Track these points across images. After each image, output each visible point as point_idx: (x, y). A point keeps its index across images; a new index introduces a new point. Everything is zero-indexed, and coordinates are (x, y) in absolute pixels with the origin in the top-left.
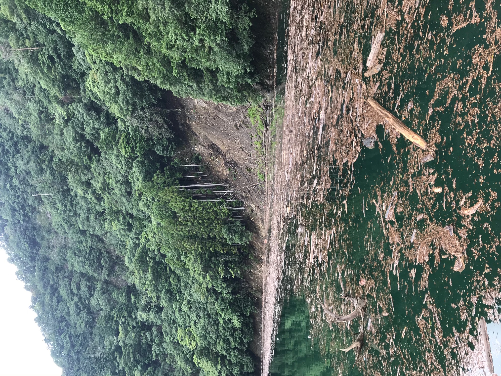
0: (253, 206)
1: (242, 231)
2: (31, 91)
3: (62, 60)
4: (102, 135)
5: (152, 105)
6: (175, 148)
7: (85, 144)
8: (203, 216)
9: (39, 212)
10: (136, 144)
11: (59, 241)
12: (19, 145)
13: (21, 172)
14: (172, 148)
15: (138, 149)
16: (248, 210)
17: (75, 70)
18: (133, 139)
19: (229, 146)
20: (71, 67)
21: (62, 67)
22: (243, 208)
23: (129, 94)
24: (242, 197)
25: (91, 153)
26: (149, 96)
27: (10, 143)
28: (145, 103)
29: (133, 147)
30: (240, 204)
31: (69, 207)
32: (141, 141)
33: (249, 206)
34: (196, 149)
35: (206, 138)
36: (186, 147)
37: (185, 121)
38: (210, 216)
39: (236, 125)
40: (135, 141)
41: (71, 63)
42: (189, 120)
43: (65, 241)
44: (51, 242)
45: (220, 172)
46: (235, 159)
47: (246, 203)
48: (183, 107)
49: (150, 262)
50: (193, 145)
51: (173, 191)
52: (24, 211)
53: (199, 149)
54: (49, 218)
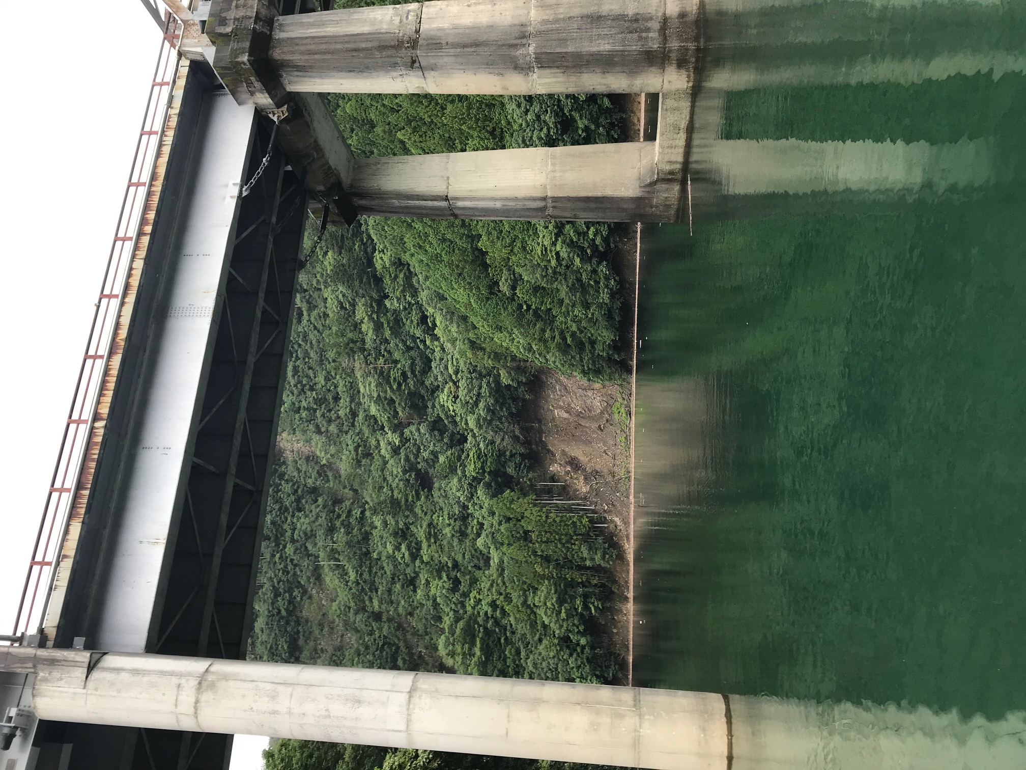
0: (617, 519)
1: (604, 548)
2: (351, 421)
3: (415, 376)
4: (442, 459)
5: (511, 414)
6: (528, 467)
7: (415, 475)
8: (560, 529)
9: (310, 598)
10: (487, 459)
11: (332, 640)
12: (304, 501)
13: (299, 536)
14: (525, 466)
15: (489, 464)
16: (612, 526)
17: (427, 387)
18: (484, 453)
19: (591, 454)
20: (423, 383)
21: (414, 382)
22: (606, 525)
23: (491, 401)
24: (605, 511)
25: (420, 487)
26: (509, 404)
27: (293, 498)
28: (505, 412)
29: (483, 462)
30: (603, 520)
31: (366, 576)
32: (493, 456)
33: (612, 521)
34: (551, 469)
35: (564, 453)
36: (538, 469)
37: (541, 437)
38: (568, 529)
39: (600, 426)
40: (486, 455)
41: (423, 379)
42: (546, 436)
43: (341, 641)
44: (320, 644)
45: (578, 491)
46: (598, 468)
47: (609, 518)
48: (540, 422)
49: (479, 631)
50: (547, 466)
51: (529, 503)
52: (291, 595)
53: (554, 468)
54: (323, 605)
